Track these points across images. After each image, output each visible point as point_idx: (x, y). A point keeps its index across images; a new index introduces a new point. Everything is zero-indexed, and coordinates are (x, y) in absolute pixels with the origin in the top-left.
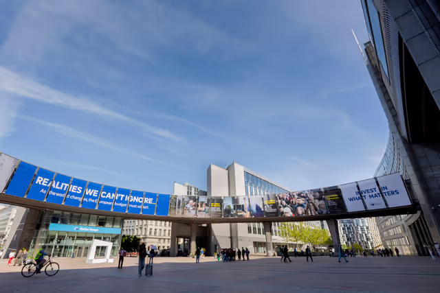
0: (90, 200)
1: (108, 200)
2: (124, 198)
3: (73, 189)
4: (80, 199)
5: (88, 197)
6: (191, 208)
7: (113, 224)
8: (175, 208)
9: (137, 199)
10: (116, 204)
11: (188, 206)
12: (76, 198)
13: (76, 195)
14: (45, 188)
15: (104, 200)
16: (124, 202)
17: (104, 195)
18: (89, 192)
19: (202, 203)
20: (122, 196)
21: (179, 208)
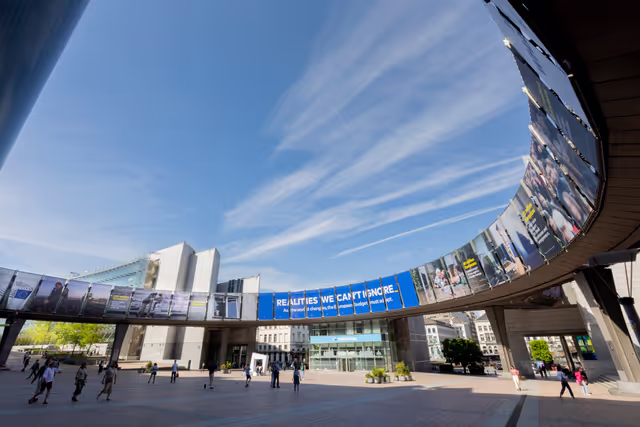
0: (329, 307)
1: (346, 302)
2: (361, 294)
3: (309, 301)
4: (319, 309)
5: (326, 305)
6: (443, 283)
7: (372, 329)
8: (423, 290)
9: (375, 292)
10: (356, 305)
11: (437, 280)
12: (315, 309)
13: (314, 306)
14: (286, 307)
15: (341, 303)
16: (362, 300)
17: (340, 298)
18: (325, 299)
19: (452, 266)
20: (359, 293)
21: (427, 288)
